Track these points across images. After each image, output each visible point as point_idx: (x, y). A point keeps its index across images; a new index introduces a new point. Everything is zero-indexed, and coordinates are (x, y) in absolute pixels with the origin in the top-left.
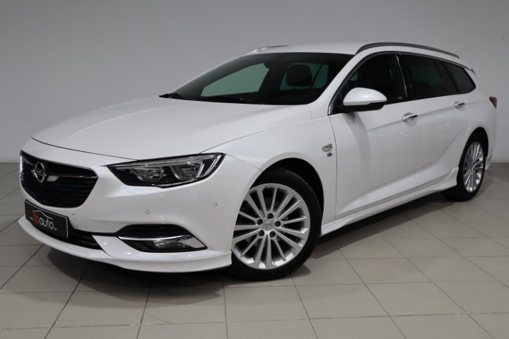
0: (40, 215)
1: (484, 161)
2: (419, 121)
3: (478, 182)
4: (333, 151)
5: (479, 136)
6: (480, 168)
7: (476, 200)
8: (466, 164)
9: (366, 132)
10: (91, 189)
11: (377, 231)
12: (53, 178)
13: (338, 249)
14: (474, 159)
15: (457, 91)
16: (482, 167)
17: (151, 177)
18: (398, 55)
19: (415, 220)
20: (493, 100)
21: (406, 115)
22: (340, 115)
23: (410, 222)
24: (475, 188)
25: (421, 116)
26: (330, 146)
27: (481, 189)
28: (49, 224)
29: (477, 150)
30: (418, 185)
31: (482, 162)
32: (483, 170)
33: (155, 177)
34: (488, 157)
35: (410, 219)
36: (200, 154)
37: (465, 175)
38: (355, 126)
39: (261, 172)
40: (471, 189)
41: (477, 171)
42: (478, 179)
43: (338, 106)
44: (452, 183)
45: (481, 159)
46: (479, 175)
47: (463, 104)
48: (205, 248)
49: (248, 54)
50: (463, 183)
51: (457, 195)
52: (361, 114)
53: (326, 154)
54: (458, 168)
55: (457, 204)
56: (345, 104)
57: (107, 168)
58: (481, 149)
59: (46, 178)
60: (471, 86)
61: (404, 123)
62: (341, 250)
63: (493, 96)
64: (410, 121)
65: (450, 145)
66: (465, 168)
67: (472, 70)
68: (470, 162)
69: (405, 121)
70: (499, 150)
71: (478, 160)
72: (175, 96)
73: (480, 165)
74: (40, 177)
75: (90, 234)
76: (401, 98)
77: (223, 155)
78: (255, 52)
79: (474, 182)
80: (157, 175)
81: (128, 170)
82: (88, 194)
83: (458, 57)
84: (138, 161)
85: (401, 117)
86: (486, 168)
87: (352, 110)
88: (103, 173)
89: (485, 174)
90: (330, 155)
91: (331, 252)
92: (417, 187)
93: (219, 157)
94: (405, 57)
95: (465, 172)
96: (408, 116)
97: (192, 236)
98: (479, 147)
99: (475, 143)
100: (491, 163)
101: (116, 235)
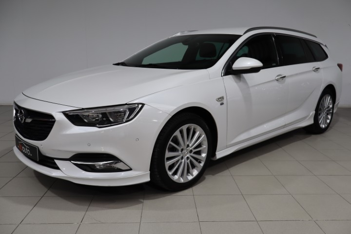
0: (22, 145)
1: (333, 108)
2: (287, 80)
3: (328, 121)
4: (225, 101)
5: (330, 91)
6: (330, 112)
7: (327, 134)
8: (320, 109)
9: (248, 87)
10: (52, 128)
11: (256, 156)
12: (29, 120)
13: (228, 169)
14: (326, 106)
15: (315, 60)
16: (331, 111)
17: (94, 120)
18: (274, 35)
19: (283, 148)
20: (340, 66)
21: (278, 76)
22: (230, 76)
23: (280, 149)
24: (326, 125)
25: (288, 76)
26: (222, 98)
27: (330, 126)
28: (27, 151)
29: (328, 100)
30: (286, 123)
31: (331, 108)
32: (332, 114)
33: (96, 120)
34: (336, 104)
35: (280, 147)
36: (126, 104)
37: (320, 117)
38: (241, 84)
39: (171, 117)
40: (324, 126)
41: (328, 114)
42: (329, 119)
43: (229, 70)
44: (311, 122)
45: (331, 106)
46: (329, 117)
47: (319, 68)
48: (131, 169)
49: (174, 36)
50: (318, 123)
51: (314, 130)
52: (245, 75)
53: (219, 103)
54: (314, 112)
55: (313, 136)
56: (234, 69)
57: (62, 114)
58: (331, 99)
59: (25, 120)
60: (324, 56)
61: (276, 81)
62: (230, 169)
63: (340, 63)
64: (281, 80)
65: (309, 96)
66: (319, 112)
67: (326, 46)
68: (323, 108)
69: (277, 80)
70: (343, 99)
71: (329, 107)
72: (123, 64)
73: (330, 110)
74: (22, 119)
75: (53, 159)
76: (274, 64)
77: (143, 105)
78: (179, 34)
79: (326, 121)
80: (98, 118)
81: (78, 115)
82: (50, 131)
83: (316, 37)
84: (83, 109)
85: (274, 77)
86: (334, 111)
87: (239, 73)
88: (59, 117)
89: (334, 115)
90: (222, 104)
91: (223, 171)
92: (285, 125)
93: (140, 106)
94: (279, 37)
95: (320, 115)
96: (279, 77)
97: (121, 161)
98: (329, 98)
99: (327, 95)
100: (338, 108)
101: (69, 160)
